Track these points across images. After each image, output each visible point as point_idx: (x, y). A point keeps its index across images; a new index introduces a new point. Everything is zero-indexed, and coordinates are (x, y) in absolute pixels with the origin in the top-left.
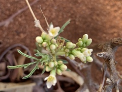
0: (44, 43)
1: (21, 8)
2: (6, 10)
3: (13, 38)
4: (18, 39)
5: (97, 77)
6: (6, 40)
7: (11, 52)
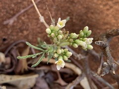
0: (52, 34)
1: (23, 8)
2: (11, 10)
3: (17, 35)
4: (21, 36)
5: (93, 68)
6: (11, 37)
7: (15, 47)
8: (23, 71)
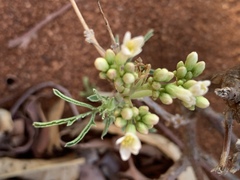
0: (111, 71)
1: (52, 11)
2: (23, 15)
3: (38, 71)
4: (47, 72)
5: (207, 145)
6: (24, 75)
7: (34, 98)
8: (50, 149)
